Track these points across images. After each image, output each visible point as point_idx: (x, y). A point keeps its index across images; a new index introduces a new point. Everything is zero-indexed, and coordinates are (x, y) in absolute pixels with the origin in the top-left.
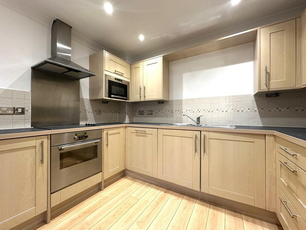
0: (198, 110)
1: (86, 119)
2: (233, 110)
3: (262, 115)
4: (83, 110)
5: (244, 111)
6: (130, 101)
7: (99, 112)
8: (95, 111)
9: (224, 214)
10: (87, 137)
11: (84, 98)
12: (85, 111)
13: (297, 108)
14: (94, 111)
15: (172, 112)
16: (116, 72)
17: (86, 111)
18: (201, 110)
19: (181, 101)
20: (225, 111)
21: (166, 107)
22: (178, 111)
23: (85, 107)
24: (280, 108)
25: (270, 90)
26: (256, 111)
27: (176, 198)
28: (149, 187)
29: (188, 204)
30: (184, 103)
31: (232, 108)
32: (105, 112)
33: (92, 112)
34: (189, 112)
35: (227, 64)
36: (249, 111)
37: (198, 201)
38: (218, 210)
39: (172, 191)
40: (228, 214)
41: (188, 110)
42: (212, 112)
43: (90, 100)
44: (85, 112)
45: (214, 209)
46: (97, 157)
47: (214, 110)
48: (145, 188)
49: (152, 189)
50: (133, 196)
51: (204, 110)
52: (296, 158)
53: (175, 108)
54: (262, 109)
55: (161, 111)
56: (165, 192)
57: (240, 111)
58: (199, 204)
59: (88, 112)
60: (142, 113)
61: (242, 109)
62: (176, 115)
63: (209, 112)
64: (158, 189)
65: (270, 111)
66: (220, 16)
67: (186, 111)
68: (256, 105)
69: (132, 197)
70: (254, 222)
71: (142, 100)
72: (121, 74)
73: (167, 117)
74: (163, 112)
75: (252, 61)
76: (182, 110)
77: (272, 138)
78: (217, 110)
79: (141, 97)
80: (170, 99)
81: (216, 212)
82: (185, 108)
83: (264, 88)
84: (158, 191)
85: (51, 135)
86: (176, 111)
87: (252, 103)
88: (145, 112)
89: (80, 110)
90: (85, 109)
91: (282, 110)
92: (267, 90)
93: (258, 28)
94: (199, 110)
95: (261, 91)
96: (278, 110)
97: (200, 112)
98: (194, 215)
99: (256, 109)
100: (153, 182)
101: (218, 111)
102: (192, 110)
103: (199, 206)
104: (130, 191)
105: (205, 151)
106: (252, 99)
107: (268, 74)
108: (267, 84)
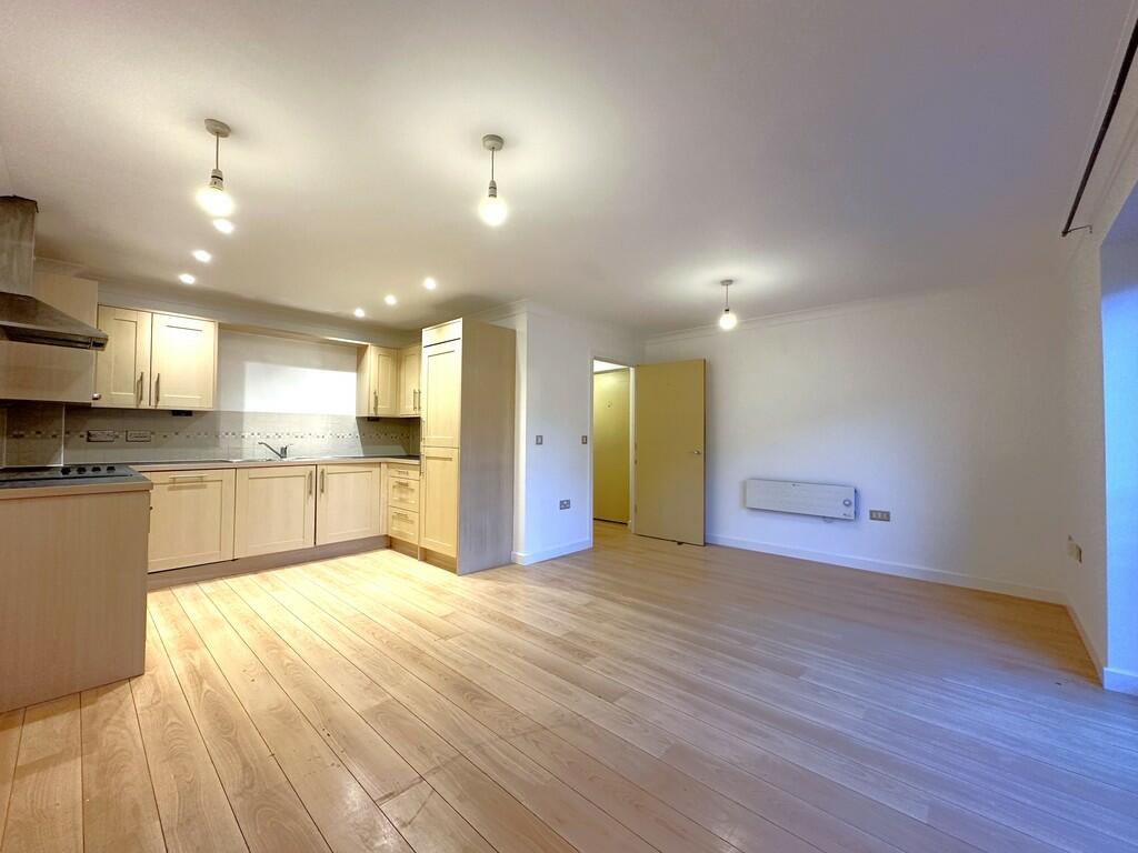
2: (331, 435)
5: (345, 437)
13: (392, 435)
15: (217, 436)
18: (282, 434)
19: (240, 414)
20: (321, 437)
22: (233, 434)
24: (379, 435)
25: (378, 416)
26: (357, 437)
30: (246, 419)
31: (330, 433)
36: (350, 437)
41: (255, 434)
42: (302, 437)
47: (305, 434)
51: (288, 435)
52: (407, 474)
53: (223, 427)
54: (364, 435)
55: (181, 433)
57: (340, 437)
61: (342, 435)
63: (296, 437)
67: (253, 434)
68: (357, 430)
74: (188, 436)
75: (355, 372)
76: (241, 432)
77: (385, 466)
78: (310, 435)
79: (139, 397)
82: (250, 430)
86: (227, 434)
87: (352, 427)
91: (381, 437)
92: (374, 415)
93: (368, 344)
94: (279, 434)
96: (377, 437)
97: (280, 437)
99: (358, 434)
105: (322, 491)
106: (355, 421)
107: (376, 398)
108: (376, 409)
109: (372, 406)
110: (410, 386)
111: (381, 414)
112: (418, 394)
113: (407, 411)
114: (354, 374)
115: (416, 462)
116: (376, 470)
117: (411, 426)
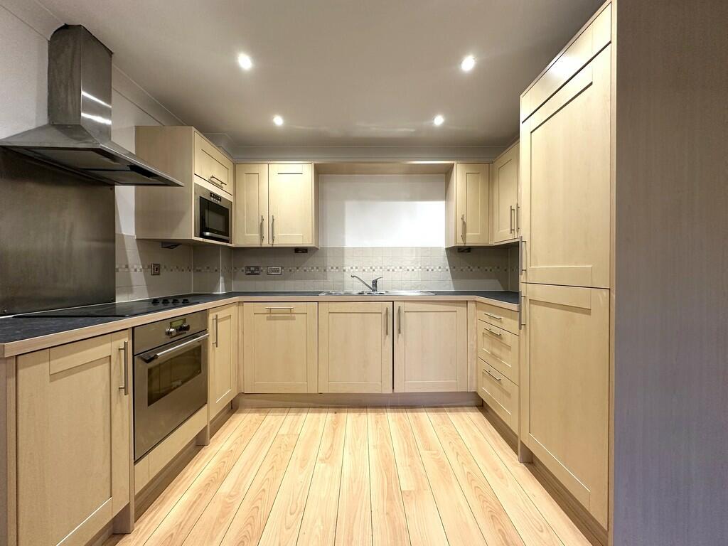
0: (371, 268)
1: (129, 289)
2: (420, 268)
3: (454, 277)
4: (124, 266)
5: (435, 270)
6: (233, 245)
7: (156, 270)
8: (149, 268)
9: (425, 413)
10: (187, 328)
11: (124, 233)
12: (127, 267)
13: (486, 268)
14: (146, 267)
15: (325, 270)
16: (213, 179)
17: (130, 266)
18: (376, 268)
19: (342, 250)
20: (411, 270)
21: (311, 260)
22: (337, 268)
23: (126, 258)
24: (471, 268)
25: (467, 245)
26: (447, 270)
27: (357, 414)
28: (303, 414)
29: (379, 416)
30: (346, 254)
31: (420, 265)
32: (167, 270)
33: (141, 270)
34: (357, 270)
35: (413, 198)
36: (440, 270)
37: (389, 409)
38: (417, 412)
39: (345, 408)
40: (429, 412)
41: (354, 268)
42: (393, 270)
43: (137, 239)
44: (127, 270)
45: (412, 412)
46: (200, 372)
47: (396, 268)
48: (296, 417)
49: (310, 415)
50: (283, 433)
51: (381, 268)
52: (501, 322)
53: (330, 262)
54: (454, 268)
55: (300, 268)
56: (336, 413)
57: (430, 270)
58: (391, 412)
59: (133, 270)
60: (253, 272)
61: (432, 268)
62: (332, 277)
63: (389, 270)
64: (320, 412)
65: (462, 270)
66: (412, 130)
67: (352, 268)
68: (447, 263)
69: (283, 435)
70: (457, 411)
71: (266, 244)
72: (219, 183)
73: (314, 279)
74: (305, 271)
75: (443, 200)
76: (343, 267)
77: (474, 305)
78: (401, 268)
79: (262, 238)
80: (321, 245)
81: (415, 414)
82: (350, 265)
83: (460, 243)
84: (323, 415)
85: (133, 328)
86: (332, 268)
87: (442, 259)
88: (262, 268)
89: (117, 267)
90: (127, 261)
91: (474, 270)
92: (463, 245)
93: (455, 162)
94: (374, 268)
95: (457, 245)
96: (469, 270)
97: (374, 270)
98: (393, 426)
99: (448, 267)
100: (305, 404)
101: (401, 270)
102: (361, 267)
103: (393, 414)
104: (271, 429)
105: (399, 332)
106: (444, 253)
107: (464, 224)
108: (464, 237)
109: (460, 234)
110: (505, 203)
111: (470, 242)
112: (516, 211)
113: (503, 236)
114: (442, 204)
115: (514, 307)
116: (461, 310)
117: (508, 255)
